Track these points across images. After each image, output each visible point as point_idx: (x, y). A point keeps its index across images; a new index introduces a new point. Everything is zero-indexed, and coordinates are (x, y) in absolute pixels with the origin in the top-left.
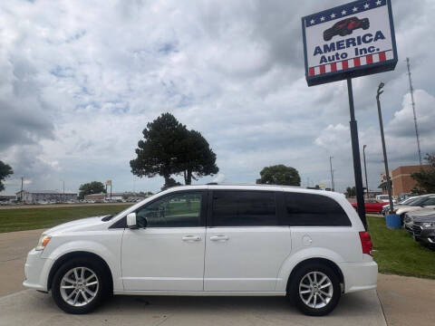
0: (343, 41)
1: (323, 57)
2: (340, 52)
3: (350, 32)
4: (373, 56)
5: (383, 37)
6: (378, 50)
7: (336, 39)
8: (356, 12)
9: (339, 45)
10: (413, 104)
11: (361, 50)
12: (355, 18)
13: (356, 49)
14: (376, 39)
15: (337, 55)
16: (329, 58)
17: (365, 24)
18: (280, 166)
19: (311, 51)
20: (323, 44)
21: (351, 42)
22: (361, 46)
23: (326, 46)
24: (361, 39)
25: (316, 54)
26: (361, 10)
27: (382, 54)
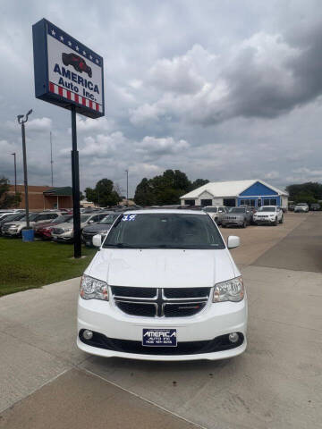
0: (76, 75)
1: (61, 79)
2: (75, 84)
4: (93, 103)
5: (98, 92)
6: (95, 100)
8: (84, 56)
9: (73, 77)
11: (87, 93)
13: (84, 90)
14: (95, 91)
15: (72, 85)
16: (66, 83)
19: (51, 66)
20: (61, 65)
21: (80, 80)
22: (87, 90)
23: (63, 69)
24: (87, 84)
25: (55, 71)
26: (88, 57)
27: (97, 105)
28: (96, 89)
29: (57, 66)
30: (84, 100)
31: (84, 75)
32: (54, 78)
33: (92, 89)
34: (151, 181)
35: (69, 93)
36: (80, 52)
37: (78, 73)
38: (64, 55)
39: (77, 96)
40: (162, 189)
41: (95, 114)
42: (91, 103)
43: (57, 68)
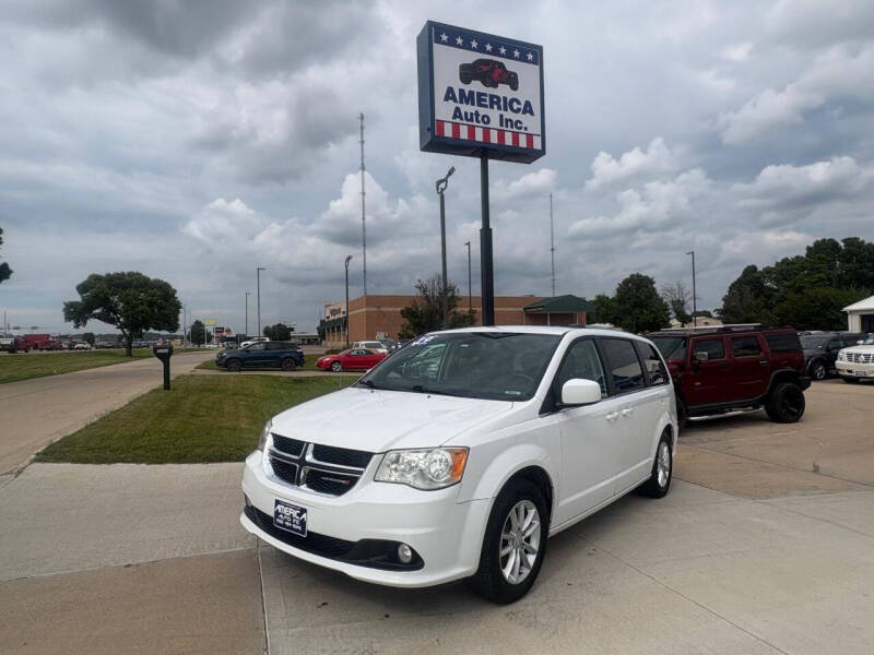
0: (485, 95)
1: (458, 109)
2: (482, 111)
3: (495, 86)
4: (520, 136)
5: (532, 113)
6: (526, 129)
7: (476, 86)
8: (502, 56)
9: (480, 99)
10: (364, 194)
11: (507, 120)
12: (501, 65)
13: (501, 116)
14: (524, 113)
15: (477, 114)
16: (466, 113)
17: (512, 81)
18: (131, 274)
19: (440, 93)
20: (458, 85)
21: (495, 101)
22: (508, 115)
23: (462, 91)
24: (508, 104)
25: (446, 99)
26: (510, 56)
27: (530, 137)
28: (528, 109)
29: (450, 90)
30: (501, 134)
31: (503, 91)
32: (444, 111)
33: (518, 111)
34: (768, 271)
35: (471, 130)
36: (495, 52)
37: (490, 91)
38: (464, 68)
39: (486, 132)
40: (799, 290)
41: (526, 155)
42: (516, 137)
43: (450, 95)
